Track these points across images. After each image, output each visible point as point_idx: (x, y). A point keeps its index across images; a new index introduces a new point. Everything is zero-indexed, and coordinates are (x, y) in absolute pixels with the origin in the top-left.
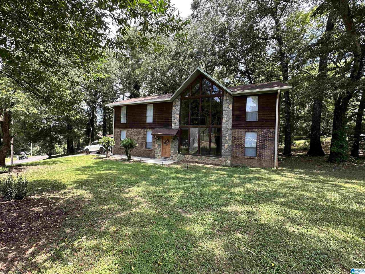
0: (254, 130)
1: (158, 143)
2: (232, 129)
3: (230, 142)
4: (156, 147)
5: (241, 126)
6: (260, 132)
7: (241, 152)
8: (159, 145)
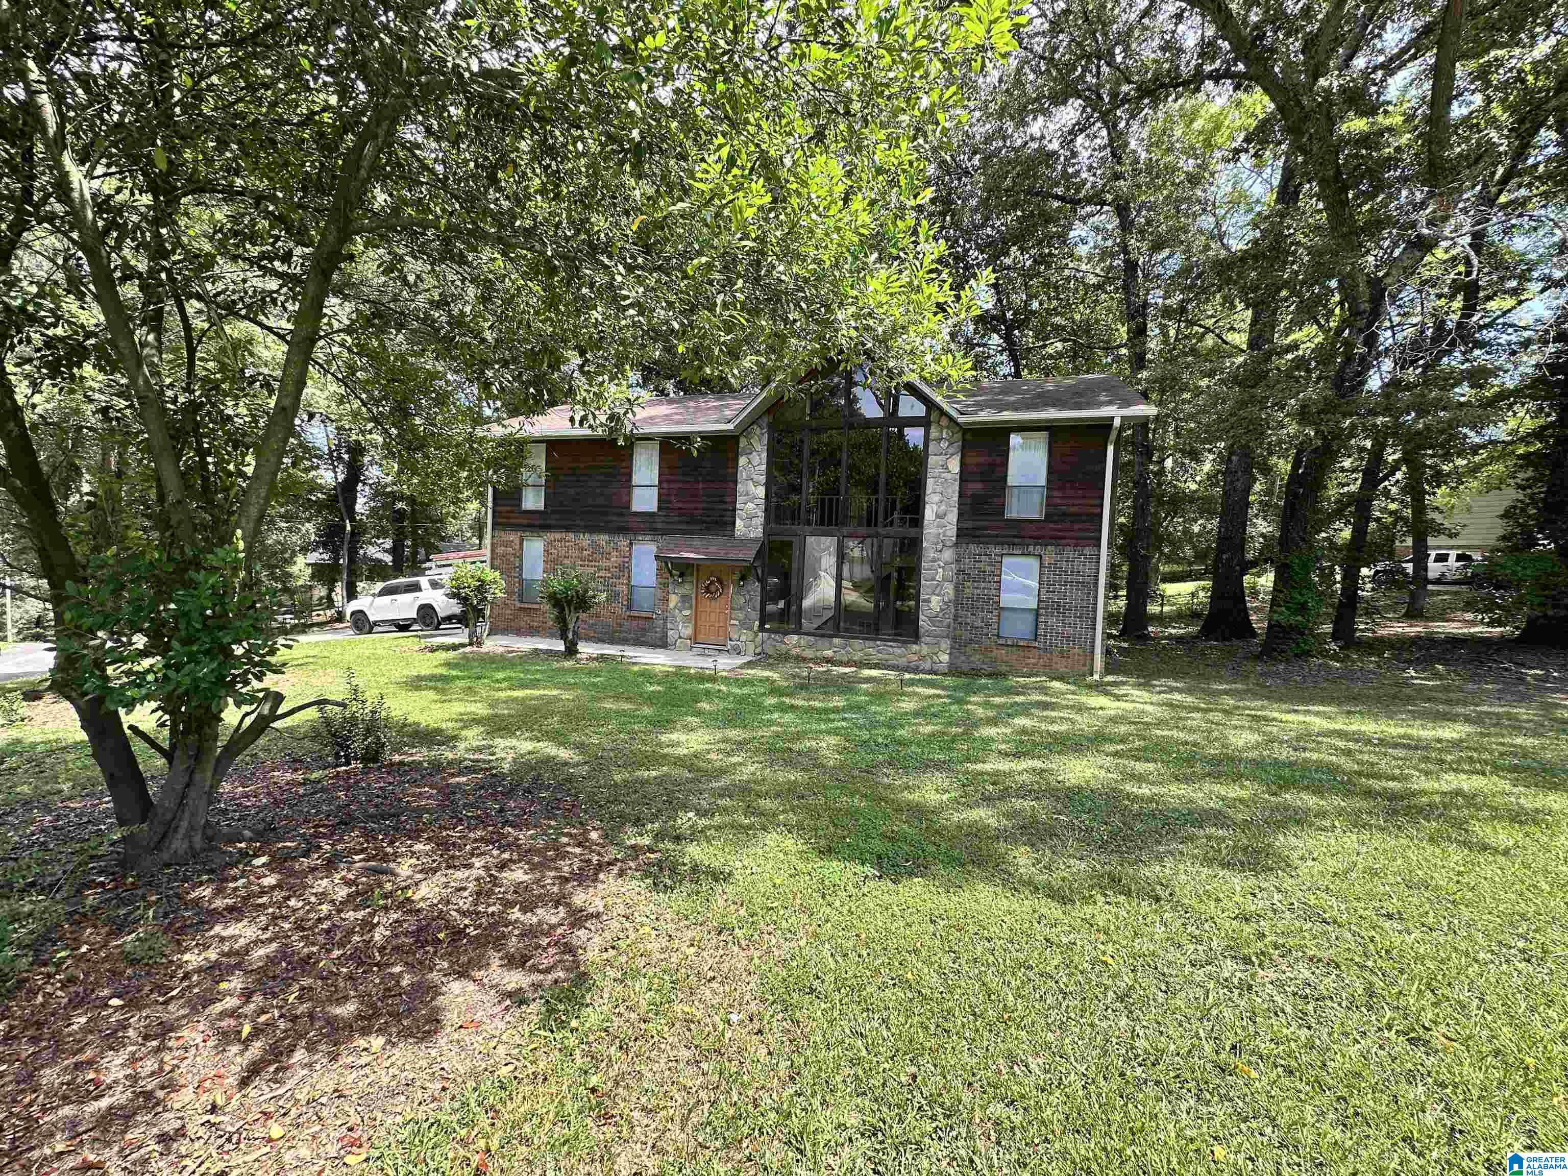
0: (1031, 548)
1: (681, 590)
2: (956, 545)
3: (949, 589)
4: (671, 605)
5: (989, 536)
6: (1050, 554)
7: (988, 625)
8: (685, 598)
